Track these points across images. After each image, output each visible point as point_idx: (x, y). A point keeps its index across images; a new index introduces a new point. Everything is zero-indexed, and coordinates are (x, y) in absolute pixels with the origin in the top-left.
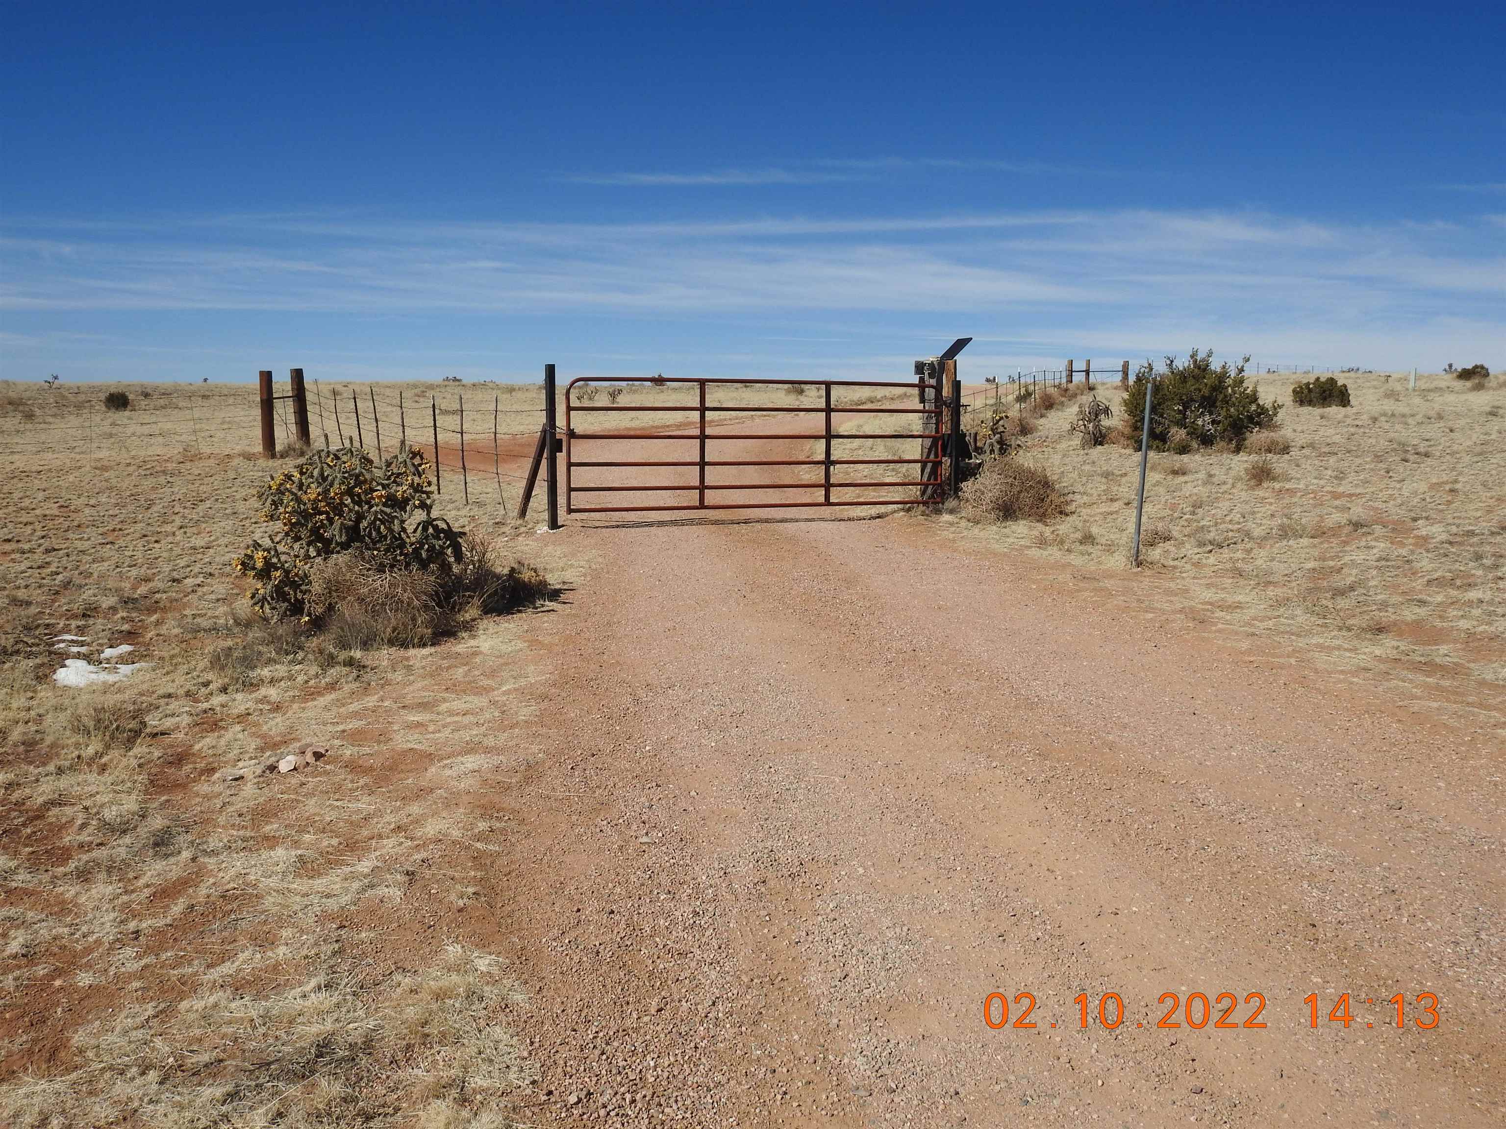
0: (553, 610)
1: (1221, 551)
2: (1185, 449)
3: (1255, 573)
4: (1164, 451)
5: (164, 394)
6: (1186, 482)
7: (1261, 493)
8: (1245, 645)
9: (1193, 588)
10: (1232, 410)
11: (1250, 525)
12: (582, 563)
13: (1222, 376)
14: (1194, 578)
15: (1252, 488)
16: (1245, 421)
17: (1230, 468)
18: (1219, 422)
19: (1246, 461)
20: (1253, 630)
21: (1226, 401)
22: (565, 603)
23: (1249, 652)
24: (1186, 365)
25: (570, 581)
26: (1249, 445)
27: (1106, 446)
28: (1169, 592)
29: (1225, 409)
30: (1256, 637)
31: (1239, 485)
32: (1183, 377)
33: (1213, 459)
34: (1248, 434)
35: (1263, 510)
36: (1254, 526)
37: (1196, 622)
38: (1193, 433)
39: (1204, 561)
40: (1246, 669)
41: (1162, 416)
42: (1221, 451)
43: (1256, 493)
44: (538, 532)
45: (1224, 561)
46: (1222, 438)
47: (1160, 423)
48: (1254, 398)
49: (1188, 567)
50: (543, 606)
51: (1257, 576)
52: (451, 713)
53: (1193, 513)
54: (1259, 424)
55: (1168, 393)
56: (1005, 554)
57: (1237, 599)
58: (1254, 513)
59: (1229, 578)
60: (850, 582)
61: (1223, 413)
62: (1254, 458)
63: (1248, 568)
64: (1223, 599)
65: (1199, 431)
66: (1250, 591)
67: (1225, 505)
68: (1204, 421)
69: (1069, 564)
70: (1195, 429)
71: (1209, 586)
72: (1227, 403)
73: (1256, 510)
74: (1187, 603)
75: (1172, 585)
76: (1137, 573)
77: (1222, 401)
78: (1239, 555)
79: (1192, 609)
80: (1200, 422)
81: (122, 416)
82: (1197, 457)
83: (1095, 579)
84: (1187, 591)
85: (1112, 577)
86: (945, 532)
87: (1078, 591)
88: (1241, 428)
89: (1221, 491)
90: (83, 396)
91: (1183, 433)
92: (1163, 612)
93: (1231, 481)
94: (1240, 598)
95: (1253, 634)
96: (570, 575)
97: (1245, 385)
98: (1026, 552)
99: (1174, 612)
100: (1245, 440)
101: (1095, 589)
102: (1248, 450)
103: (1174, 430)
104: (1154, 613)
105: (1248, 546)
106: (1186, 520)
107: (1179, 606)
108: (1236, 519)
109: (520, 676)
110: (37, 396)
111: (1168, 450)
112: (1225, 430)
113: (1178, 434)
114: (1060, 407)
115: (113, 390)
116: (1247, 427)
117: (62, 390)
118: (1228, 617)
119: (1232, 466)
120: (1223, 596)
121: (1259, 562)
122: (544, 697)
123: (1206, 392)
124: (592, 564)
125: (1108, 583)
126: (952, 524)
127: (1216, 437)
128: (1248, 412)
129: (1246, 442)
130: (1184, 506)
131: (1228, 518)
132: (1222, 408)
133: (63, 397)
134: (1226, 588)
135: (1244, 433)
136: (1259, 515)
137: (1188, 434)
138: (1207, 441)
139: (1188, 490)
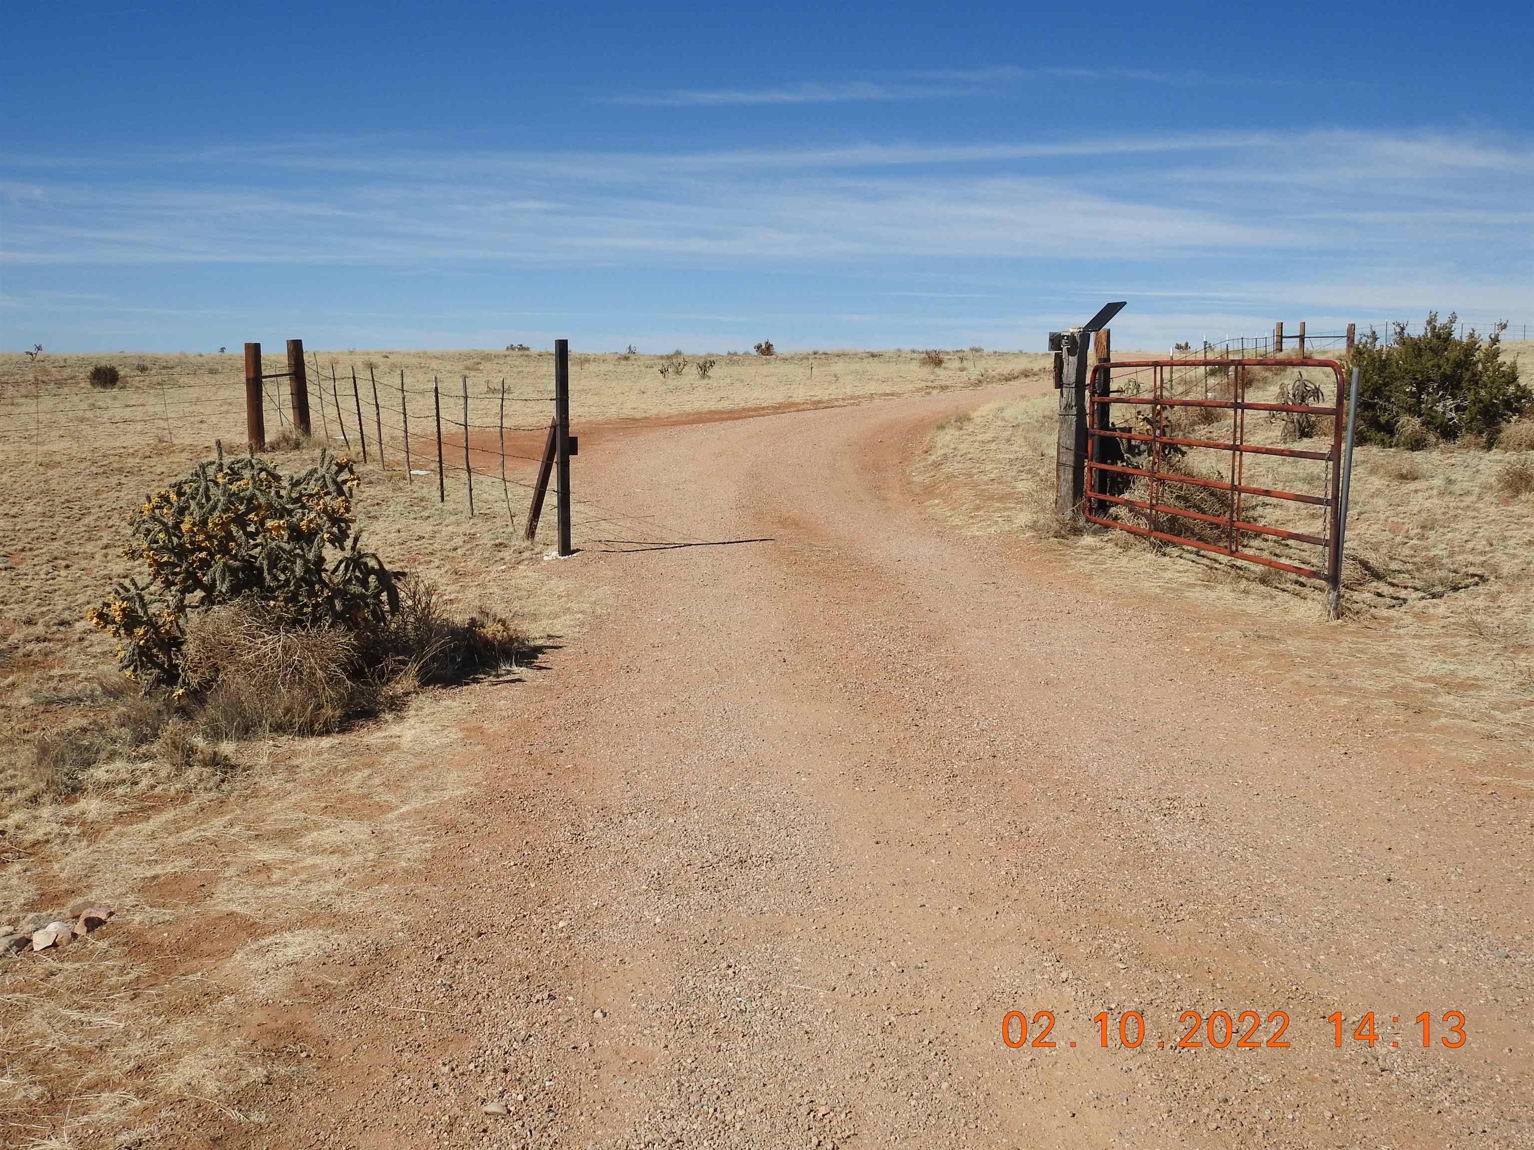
0: (519, 680)
1: (1457, 594)
2: (1418, 445)
3: (1501, 631)
4: (1391, 447)
5: (165, 368)
6: (1416, 491)
7: (1517, 509)
8: (1474, 756)
9: (1413, 653)
10: (1483, 392)
11: (1499, 556)
12: (586, 606)
13: (1471, 348)
14: (1415, 636)
15: (1506, 503)
16: (1501, 407)
17: (1478, 471)
18: (1465, 408)
19: (1501, 461)
20: (1490, 727)
21: (1475, 380)
22: (541, 668)
23: (1481, 767)
24: (1422, 333)
25: (558, 634)
26: (1505, 439)
27: (1315, 438)
28: (1377, 661)
29: (1472, 392)
30: (1494, 741)
31: (1489, 497)
32: (1414, 348)
33: (1458, 458)
34: (1503, 424)
35: (1518, 534)
36: (1505, 558)
37: (1410, 712)
38: (1429, 423)
39: (1431, 610)
40: (1475, 797)
41: (1388, 400)
42: (1467, 447)
43: (1510, 508)
44: (546, 558)
45: (1460, 610)
46: (1470, 430)
47: (1385, 410)
48: (1512, 377)
49: (1408, 619)
50: (509, 672)
51: (1504, 635)
52: (316, 850)
53: (1422, 537)
54: (1519, 411)
55: (1397, 370)
56: (1156, 598)
57: (1472, 674)
58: (1504, 539)
59: (1466, 637)
60: (932, 640)
61: (1471, 397)
62: (1512, 456)
63: (1491, 622)
64: (1452, 672)
65: (1439, 421)
66: (1494, 659)
67: (1466, 526)
68: (1446, 408)
69: (1244, 613)
70: (1433, 418)
71: (1435, 650)
72: (1476, 383)
73: (1507, 534)
74: (1401, 679)
75: (1383, 648)
76: (1335, 627)
77: (1469, 381)
78: (1480, 602)
79: (1406, 688)
80: (1440, 408)
81: (105, 396)
82: (1435, 456)
83: (1273, 638)
84: (1400, 657)
85: (1299, 633)
86: (1082, 563)
87: (1250, 658)
88: (1494, 417)
89: (1462, 505)
90: (69, 370)
91: (1416, 421)
92: (1364, 693)
93: (1477, 490)
94: (1478, 671)
95: (1490, 737)
96: (559, 626)
97: (1500, 359)
98: (1187, 594)
99: (1381, 694)
100: (1499, 431)
101: (1272, 655)
102: (1503, 446)
103: (1404, 419)
104: (1350, 695)
105: (1495, 588)
106: (1411, 547)
107: (1385, 685)
108: (1480, 547)
109: (434, 788)
110: (15, 370)
111: (1397, 445)
112: (1472, 420)
113: (1410, 424)
114: (1261, 385)
115: (103, 363)
116: (1502, 415)
117: (46, 363)
118: (1458, 705)
119: (1480, 467)
120: (1452, 667)
121: (1508, 614)
122: (452, 827)
123: (1447, 369)
124: (598, 608)
125: (1292, 645)
126: (1093, 550)
127: (1460, 429)
128: (1504, 395)
129: (1502, 435)
130: (1411, 526)
131: (1470, 545)
132: (1469, 390)
133: (46, 372)
134: (1458, 654)
135: (1499, 423)
136: (1512, 542)
137: (1423, 424)
138: (1448, 433)
139: (1418, 502)
